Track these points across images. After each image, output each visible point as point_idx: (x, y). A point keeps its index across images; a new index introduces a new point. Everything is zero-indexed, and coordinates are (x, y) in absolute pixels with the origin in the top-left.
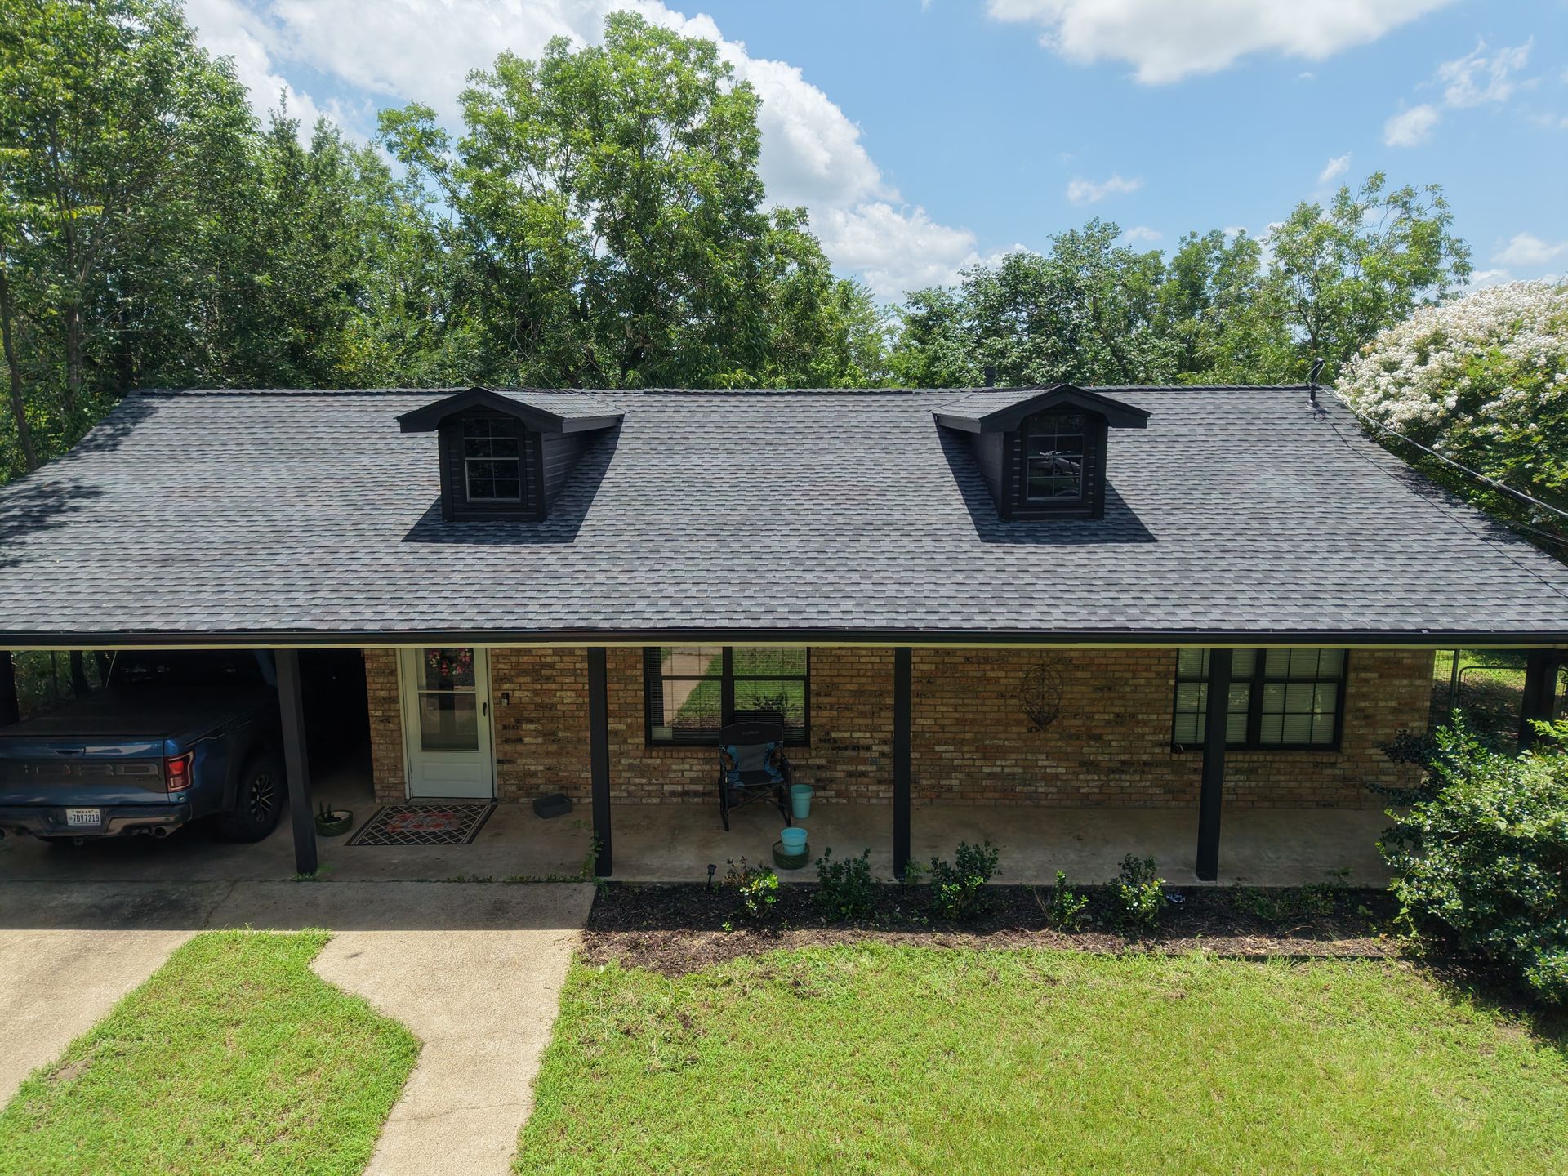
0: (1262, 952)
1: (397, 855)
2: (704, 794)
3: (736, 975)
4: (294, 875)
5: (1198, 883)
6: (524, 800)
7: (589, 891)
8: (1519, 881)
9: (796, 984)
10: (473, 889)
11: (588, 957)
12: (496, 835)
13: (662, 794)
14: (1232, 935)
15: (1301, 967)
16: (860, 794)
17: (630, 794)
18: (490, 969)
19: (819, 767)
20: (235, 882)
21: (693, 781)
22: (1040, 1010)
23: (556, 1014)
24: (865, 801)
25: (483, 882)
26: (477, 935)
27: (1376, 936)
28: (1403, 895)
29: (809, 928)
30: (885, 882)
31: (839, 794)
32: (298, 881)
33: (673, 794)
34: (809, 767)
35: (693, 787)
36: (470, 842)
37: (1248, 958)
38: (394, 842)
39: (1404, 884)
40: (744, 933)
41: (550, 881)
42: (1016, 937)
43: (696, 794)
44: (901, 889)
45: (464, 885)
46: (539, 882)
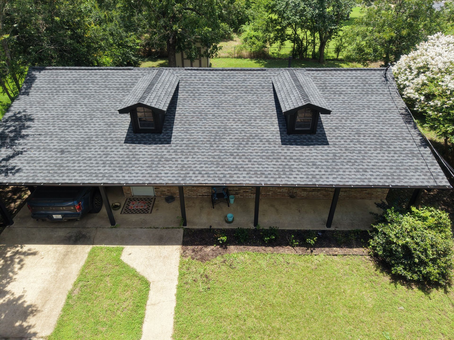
0: (336, 253)
1: (134, 217)
2: (207, 196)
3: (217, 262)
4: (110, 226)
5: (327, 229)
6: (162, 196)
7: (182, 231)
8: (396, 251)
9: (231, 265)
10: (154, 231)
11: (183, 255)
12: (157, 210)
13: (197, 195)
14: (331, 247)
15: (345, 257)
16: (246, 196)
17: (189, 195)
18: (162, 259)
19: (236, 190)
20: (97, 228)
21: (204, 193)
22: (284, 272)
23: (178, 274)
24: (247, 197)
25: (156, 228)
26: (157, 247)
27: (363, 248)
28: (371, 243)
29: (234, 245)
30: (252, 228)
31: (241, 196)
32: (112, 228)
33: (200, 195)
34: (234, 190)
35: (205, 194)
36: (151, 213)
37: (333, 255)
38: (132, 213)
39: (372, 240)
40: (219, 246)
41: (172, 228)
42: (281, 248)
43: (205, 195)
44: (255, 231)
45: (152, 229)
46: (169, 228)
